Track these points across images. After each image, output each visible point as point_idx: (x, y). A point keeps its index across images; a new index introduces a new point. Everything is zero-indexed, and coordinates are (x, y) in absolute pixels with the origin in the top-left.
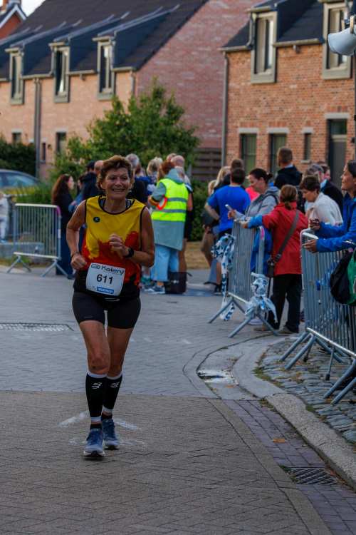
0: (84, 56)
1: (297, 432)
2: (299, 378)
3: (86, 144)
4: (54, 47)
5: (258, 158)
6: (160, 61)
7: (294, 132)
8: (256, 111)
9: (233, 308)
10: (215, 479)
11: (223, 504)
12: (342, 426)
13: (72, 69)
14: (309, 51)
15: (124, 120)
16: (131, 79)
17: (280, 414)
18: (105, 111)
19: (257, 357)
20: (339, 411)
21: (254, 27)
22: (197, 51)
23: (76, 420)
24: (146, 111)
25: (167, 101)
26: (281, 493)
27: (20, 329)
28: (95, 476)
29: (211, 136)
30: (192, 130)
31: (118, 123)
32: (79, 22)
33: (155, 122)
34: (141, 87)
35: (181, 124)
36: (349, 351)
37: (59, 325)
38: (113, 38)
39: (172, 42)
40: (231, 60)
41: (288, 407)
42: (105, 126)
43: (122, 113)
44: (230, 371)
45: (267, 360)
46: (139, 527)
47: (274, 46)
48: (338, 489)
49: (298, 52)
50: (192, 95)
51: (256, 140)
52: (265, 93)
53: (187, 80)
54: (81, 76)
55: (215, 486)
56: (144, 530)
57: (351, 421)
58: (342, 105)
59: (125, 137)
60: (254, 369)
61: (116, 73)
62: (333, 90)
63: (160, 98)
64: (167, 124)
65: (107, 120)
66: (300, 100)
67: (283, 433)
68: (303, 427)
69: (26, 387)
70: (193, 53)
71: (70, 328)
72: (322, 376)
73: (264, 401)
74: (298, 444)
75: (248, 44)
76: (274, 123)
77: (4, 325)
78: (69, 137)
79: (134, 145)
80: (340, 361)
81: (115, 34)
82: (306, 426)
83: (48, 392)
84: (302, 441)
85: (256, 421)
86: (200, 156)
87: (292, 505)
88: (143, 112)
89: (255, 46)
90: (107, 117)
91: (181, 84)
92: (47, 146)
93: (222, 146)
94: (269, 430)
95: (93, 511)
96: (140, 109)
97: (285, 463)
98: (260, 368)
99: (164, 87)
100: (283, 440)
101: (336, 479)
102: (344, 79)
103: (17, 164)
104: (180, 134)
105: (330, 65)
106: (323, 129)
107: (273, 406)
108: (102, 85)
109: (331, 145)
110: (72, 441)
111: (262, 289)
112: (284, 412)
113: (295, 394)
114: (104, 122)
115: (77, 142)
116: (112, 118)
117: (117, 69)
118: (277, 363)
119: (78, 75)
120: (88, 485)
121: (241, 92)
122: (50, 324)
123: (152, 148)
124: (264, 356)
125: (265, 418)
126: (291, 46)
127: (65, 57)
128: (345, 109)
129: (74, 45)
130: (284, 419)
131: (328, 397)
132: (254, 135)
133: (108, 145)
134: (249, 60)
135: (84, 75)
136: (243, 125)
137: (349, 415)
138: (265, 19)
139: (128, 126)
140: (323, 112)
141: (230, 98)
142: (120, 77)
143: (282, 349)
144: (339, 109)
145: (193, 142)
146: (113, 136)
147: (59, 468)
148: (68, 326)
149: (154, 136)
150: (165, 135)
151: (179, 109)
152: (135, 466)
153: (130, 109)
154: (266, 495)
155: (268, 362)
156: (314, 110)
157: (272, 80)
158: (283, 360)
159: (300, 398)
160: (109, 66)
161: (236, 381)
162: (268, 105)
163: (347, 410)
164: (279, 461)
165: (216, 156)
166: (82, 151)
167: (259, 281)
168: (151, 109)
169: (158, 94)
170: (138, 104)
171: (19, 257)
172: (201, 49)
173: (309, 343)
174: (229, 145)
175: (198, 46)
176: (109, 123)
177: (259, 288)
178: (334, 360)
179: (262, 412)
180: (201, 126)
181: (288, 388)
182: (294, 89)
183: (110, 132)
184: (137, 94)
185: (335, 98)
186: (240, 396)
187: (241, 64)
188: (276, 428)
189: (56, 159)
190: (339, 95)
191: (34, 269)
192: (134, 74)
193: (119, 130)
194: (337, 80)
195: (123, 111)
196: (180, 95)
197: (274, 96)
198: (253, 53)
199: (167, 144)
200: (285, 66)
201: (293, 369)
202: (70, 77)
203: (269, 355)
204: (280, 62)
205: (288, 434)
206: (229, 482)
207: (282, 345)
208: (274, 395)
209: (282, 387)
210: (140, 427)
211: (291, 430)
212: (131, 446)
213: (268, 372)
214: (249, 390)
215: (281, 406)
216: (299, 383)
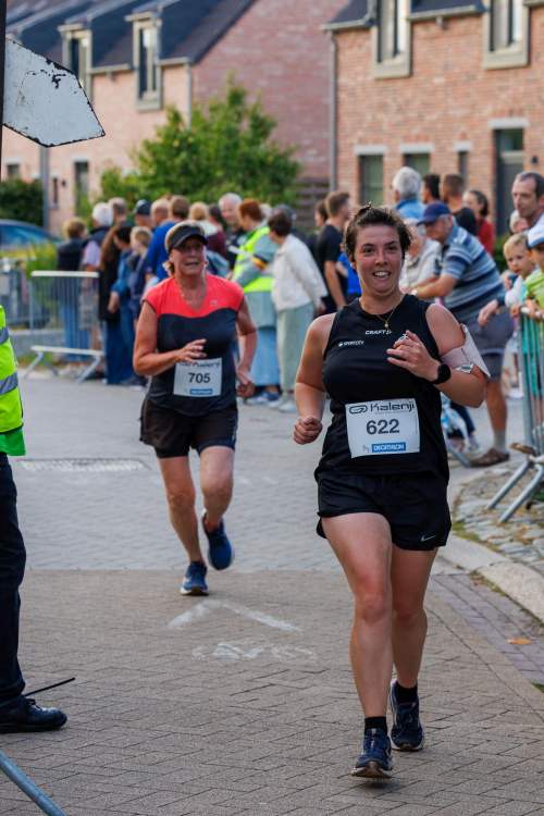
0: (112, 39)
2: (526, 536)
4: (66, 32)
5: (385, 192)
6: (229, 48)
7: (442, 150)
10: (441, 710)
11: (465, 753)
13: (96, 61)
14: (461, 26)
15: (186, 139)
16: (186, 79)
18: (156, 127)
22: (286, 31)
23: (194, 617)
24: (220, 125)
25: (250, 109)
27: (67, 468)
28: (251, 712)
29: (313, 159)
30: (290, 152)
31: (176, 143)
33: (232, 141)
34: (203, 88)
35: (273, 144)
37: (126, 459)
38: (157, 15)
39: (247, 19)
40: (341, 45)
41: (520, 587)
42: (159, 148)
43: (182, 129)
45: (466, 508)
47: (408, 20)
49: (445, 28)
51: (382, 164)
52: (395, 92)
53: (271, 76)
54: (109, 75)
55: (443, 724)
56: (354, 805)
58: (515, 106)
59: (188, 165)
61: (164, 68)
62: (500, 84)
63: (240, 103)
64: (252, 143)
65: (160, 140)
66: (450, 100)
67: (521, 627)
69: (100, 563)
70: (280, 35)
71: (146, 466)
73: (476, 575)
76: (410, 136)
77: (43, 463)
79: (202, 176)
81: (160, 9)
83: (136, 572)
85: (474, 609)
86: (302, 190)
88: (215, 127)
89: (377, 21)
90: (159, 135)
91: (263, 83)
92: (59, 184)
93: (331, 176)
94: (498, 624)
95: (264, 774)
96: (209, 121)
97: (540, 678)
98: (459, 522)
99: (244, 88)
100: (523, 640)
102: (518, 67)
103: (16, 212)
104: (271, 159)
105: (495, 46)
106: (487, 144)
107: (492, 584)
108: (143, 88)
109: (500, 166)
110: (197, 653)
112: (514, 592)
113: (525, 563)
114: (155, 145)
115: (114, 175)
116: (167, 136)
117: (166, 62)
118: (485, 512)
119: (103, 75)
120: (244, 729)
121: (358, 91)
122: (113, 460)
123: (230, 180)
124: (458, 503)
125: (486, 604)
126: (434, 20)
127: (84, 48)
128: (521, 113)
129: (97, 27)
130: (517, 604)
132: (380, 157)
133: (161, 179)
134: (367, 43)
135: (115, 75)
136: (362, 141)
139: (192, 149)
140: (487, 118)
141: (341, 100)
142: (170, 76)
143: (487, 490)
144: (511, 113)
145: (292, 170)
146: (169, 163)
147: (188, 700)
148: (141, 462)
149: (234, 163)
150: (250, 161)
151: (268, 120)
152: (305, 691)
153: (193, 122)
155: (468, 512)
156: (472, 115)
157: (405, 71)
158: (493, 507)
159: (533, 568)
160: (153, 59)
162: (400, 110)
164: (530, 676)
166: (123, 189)
168: (227, 121)
169: (236, 98)
170: (206, 115)
171: (40, 355)
172: (292, 28)
174: (342, 170)
175: (286, 24)
176: (162, 145)
179: (477, 593)
181: (511, 553)
182: (439, 85)
183: (163, 158)
184: (196, 99)
185: (504, 96)
186: (437, 567)
187: (355, 49)
188: (508, 620)
190: (510, 92)
191: (63, 372)
192: (192, 69)
193: (177, 154)
194: (508, 69)
195: (184, 125)
197: (409, 96)
198: (374, 31)
199: (253, 174)
200: (425, 49)
201: (512, 523)
202: (93, 76)
203: (466, 501)
204: (417, 44)
205: (529, 629)
206: (464, 715)
207: (483, 483)
208: (492, 565)
209: (500, 552)
210: (297, 625)
211: (533, 622)
212: (294, 659)
213: (472, 527)
214: (449, 558)
215: (508, 582)
216: (526, 544)
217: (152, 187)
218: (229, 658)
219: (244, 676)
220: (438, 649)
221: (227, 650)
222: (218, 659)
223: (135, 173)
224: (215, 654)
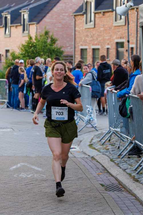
0: (16, 18)
1: (107, 170)
2: (107, 148)
3: (18, 54)
4: (4, 15)
5: (88, 58)
6: (47, 19)
7: (102, 48)
8: (87, 40)
9: (79, 120)
10: (74, 190)
11: (77, 200)
12: (125, 168)
13: (12, 23)
14: (107, 14)
15: (33, 44)
16: (35, 27)
17: (99, 163)
18: (25, 41)
19: (89, 140)
20: (123, 161)
21: (85, 5)
22: (62, 15)
23: (16, 167)
24: (42, 40)
25: (50, 36)
26: (101, 195)
28: (25, 190)
29: (69, 50)
30: (61, 48)
31: (30, 45)
32: (14, 4)
33: (45, 45)
34: (40, 30)
35: (56, 45)
36: (127, 137)
37: (8, 128)
38: (28, 11)
39: (52, 12)
40: (76, 19)
41: (103, 160)
42: (25, 46)
43: (32, 41)
44: (79, 146)
45: (94, 141)
46: (43, 210)
47: (94, 13)
48: (124, 193)
49: (103, 15)
50: (61, 33)
51: (87, 51)
52: (90, 32)
53: (58, 27)
54: (15, 26)
55: (74, 193)
57: (129, 165)
58: (122, 36)
59: (33, 51)
60: (88, 145)
61: (29, 25)
62: (118, 30)
63: (48, 34)
64: (51, 45)
65: (26, 44)
66: (105, 34)
67: (101, 170)
68: (109, 168)
70: (61, 16)
71: (13, 130)
72: (116, 147)
73: (93, 158)
74: (108, 175)
75: (83, 12)
76: (94, 44)
78: (11, 51)
79: (37, 54)
80: (123, 141)
81: (29, 9)
82: (110, 167)
83: (5, 156)
84: (109, 174)
86: (64, 58)
87: (105, 200)
88: (41, 41)
89: (86, 13)
90: (26, 43)
91: (56, 29)
92: (1, 56)
93: (73, 54)
94: (95, 170)
95: (24, 204)
96: (39, 39)
97: (102, 183)
98: (91, 144)
99: (49, 30)
100: (101, 174)
101: (123, 189)
102: (123, 26)
104: (56, 49)
105: (117, 20)
106: (114, 46)
107: (96, 160)
108: (24, 30)
109: (118, 52)
111: (91, 112)
112: (101, 162)
113: (106, 155)
114: (25, 45)
115: (14, 53)
116: (28, 43)
117: (30, 23)
118: (98, 142)
119: (14, 26)
120: (22, 194)
121: (81, 32)
122: (5, 128)
123: (45, 55)
124: (92, 140)
125: (93, 165)
126: (100, 13)
127: (9, 19)
128: (123, 38)
129: (12, 13)
130: (101, 165)
131: (119, 156)
132: (86, 49)
133: (27, 54)
134: (83, 19)
135: (16, 26)
136: (82, 45)
137: (128, 163)
138: (89, 2)
139: (35, 47)
140: (114, 39)
141: (76, 34)
142: (31, 26)
143: (100, 136)
144: (121, 38)
145: (62, 53)
146: (29, 50)
148: (12, 129)
149: (45, 50)
150: (50, 50)
151: (55, 39)
152: (40, 185)
153: (36, 39)
154: (95, 196)
155: (94, 142)
156: (110, 38)
157: (93, 26)
158: (100, 141)
159: (108, 156)
160: (26, 22)
161: (81, 150)
162: (92, 37)
163: (127, 161)
164: (100, 182)
165: (71, 58)
166: (16, 57)
167: (90, 109)
168: (44, 39)
169: (47, 33)
170: (39, 37)
172: (64, 14)
173: (111, 134)
174: (76, 53)
175: (62, 13)
176: (27, 46)
177: (90, 112)
178: (121, 140)
179: (92, 162)
180: (64, 46)
181: (103, 152)
182: (102, 30)
183: (27, 49)
184: (38, 33)
185: (119, 34)
186: (83, 156)
187: (80, 20)
188: (98, 168)
189: (6, 60)
190: (121, 32)
192: (37, 25)
193: (31, 48)
194: (120, 26)
195: (33, 40)
196: (55, 34)
197: (94, 33)
198: (85, 15)
199: (51, 53)
200: (98, 20)
201: (104, 145)
202: (11, 27)
203: (94, 139)
204: (96, 19)
205: (103, 171)
206: (80, 191)
207: (100, 135)
208: (97, 155)
209: (100, 152)
210: (42, 169)
211: (104, 169)
212: (39, 177)
213: (94, 146)
214: (87, 153)
215: (100, 159)
216: (107, 150)
217: (24, 57)
218: (23, 177)
219: (26, 181)
220: (77, 175)
221: (23, 175)
222: (20, 177)
223: (19, 53)
224: (20, 176)
